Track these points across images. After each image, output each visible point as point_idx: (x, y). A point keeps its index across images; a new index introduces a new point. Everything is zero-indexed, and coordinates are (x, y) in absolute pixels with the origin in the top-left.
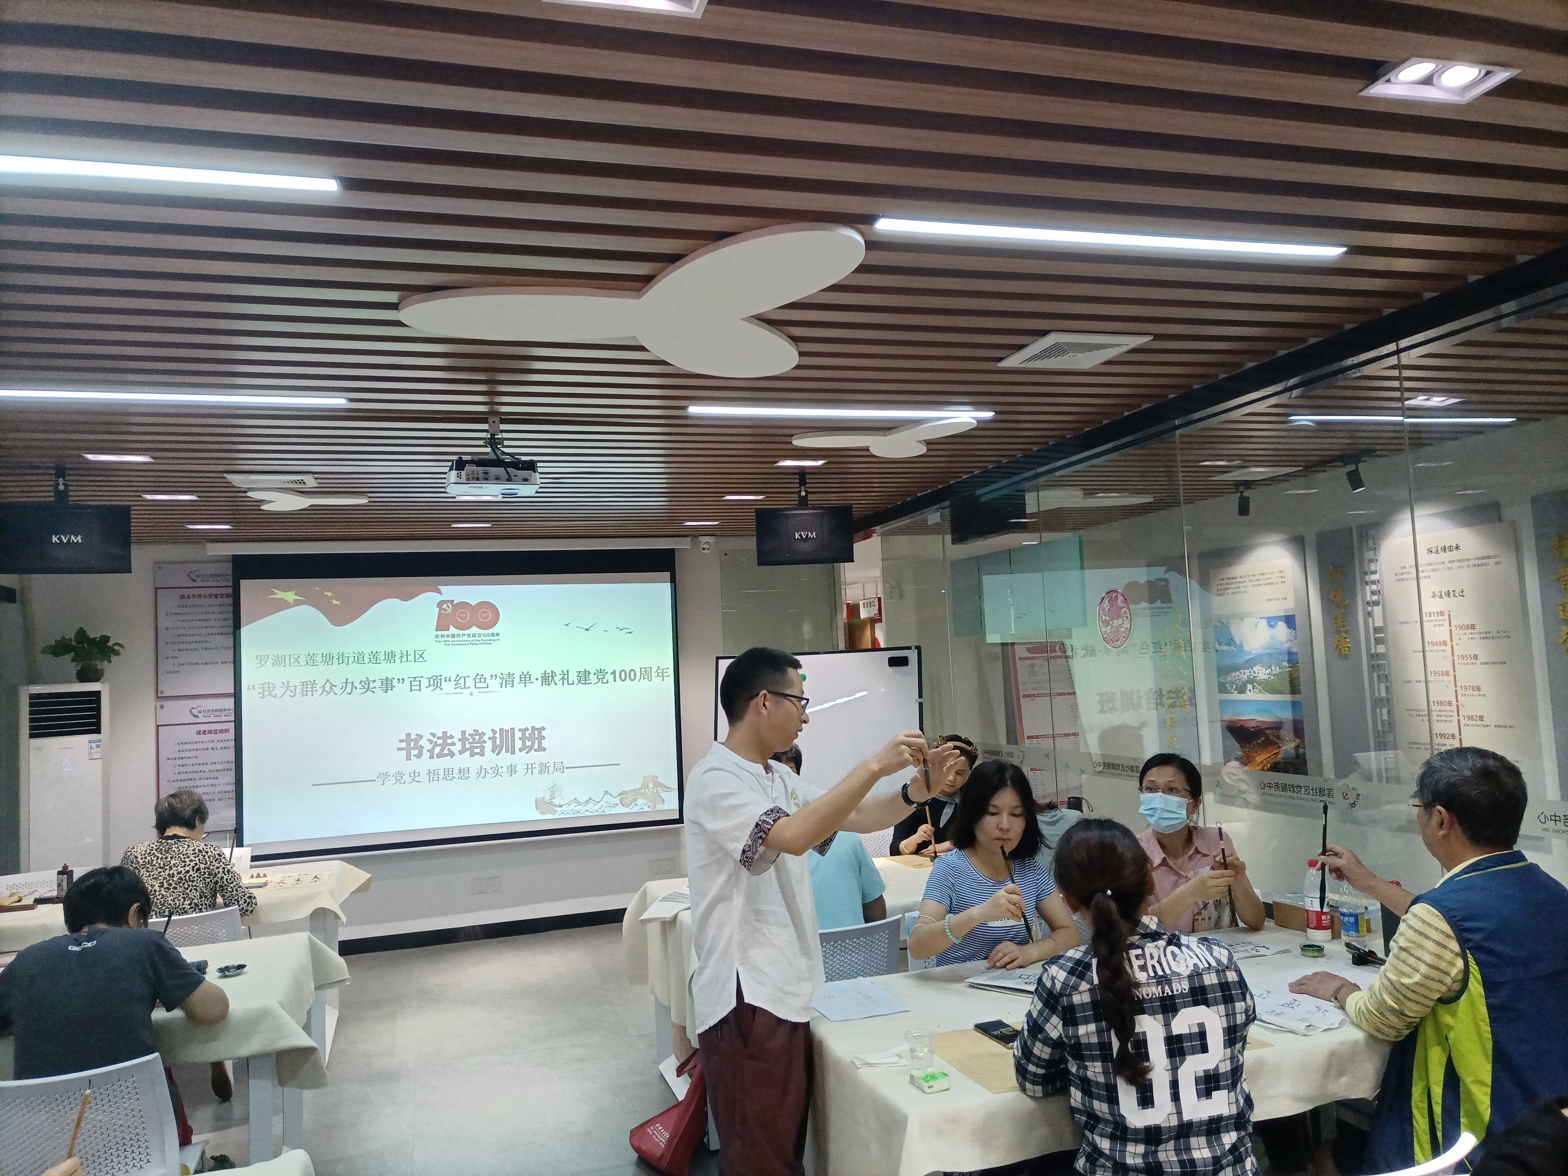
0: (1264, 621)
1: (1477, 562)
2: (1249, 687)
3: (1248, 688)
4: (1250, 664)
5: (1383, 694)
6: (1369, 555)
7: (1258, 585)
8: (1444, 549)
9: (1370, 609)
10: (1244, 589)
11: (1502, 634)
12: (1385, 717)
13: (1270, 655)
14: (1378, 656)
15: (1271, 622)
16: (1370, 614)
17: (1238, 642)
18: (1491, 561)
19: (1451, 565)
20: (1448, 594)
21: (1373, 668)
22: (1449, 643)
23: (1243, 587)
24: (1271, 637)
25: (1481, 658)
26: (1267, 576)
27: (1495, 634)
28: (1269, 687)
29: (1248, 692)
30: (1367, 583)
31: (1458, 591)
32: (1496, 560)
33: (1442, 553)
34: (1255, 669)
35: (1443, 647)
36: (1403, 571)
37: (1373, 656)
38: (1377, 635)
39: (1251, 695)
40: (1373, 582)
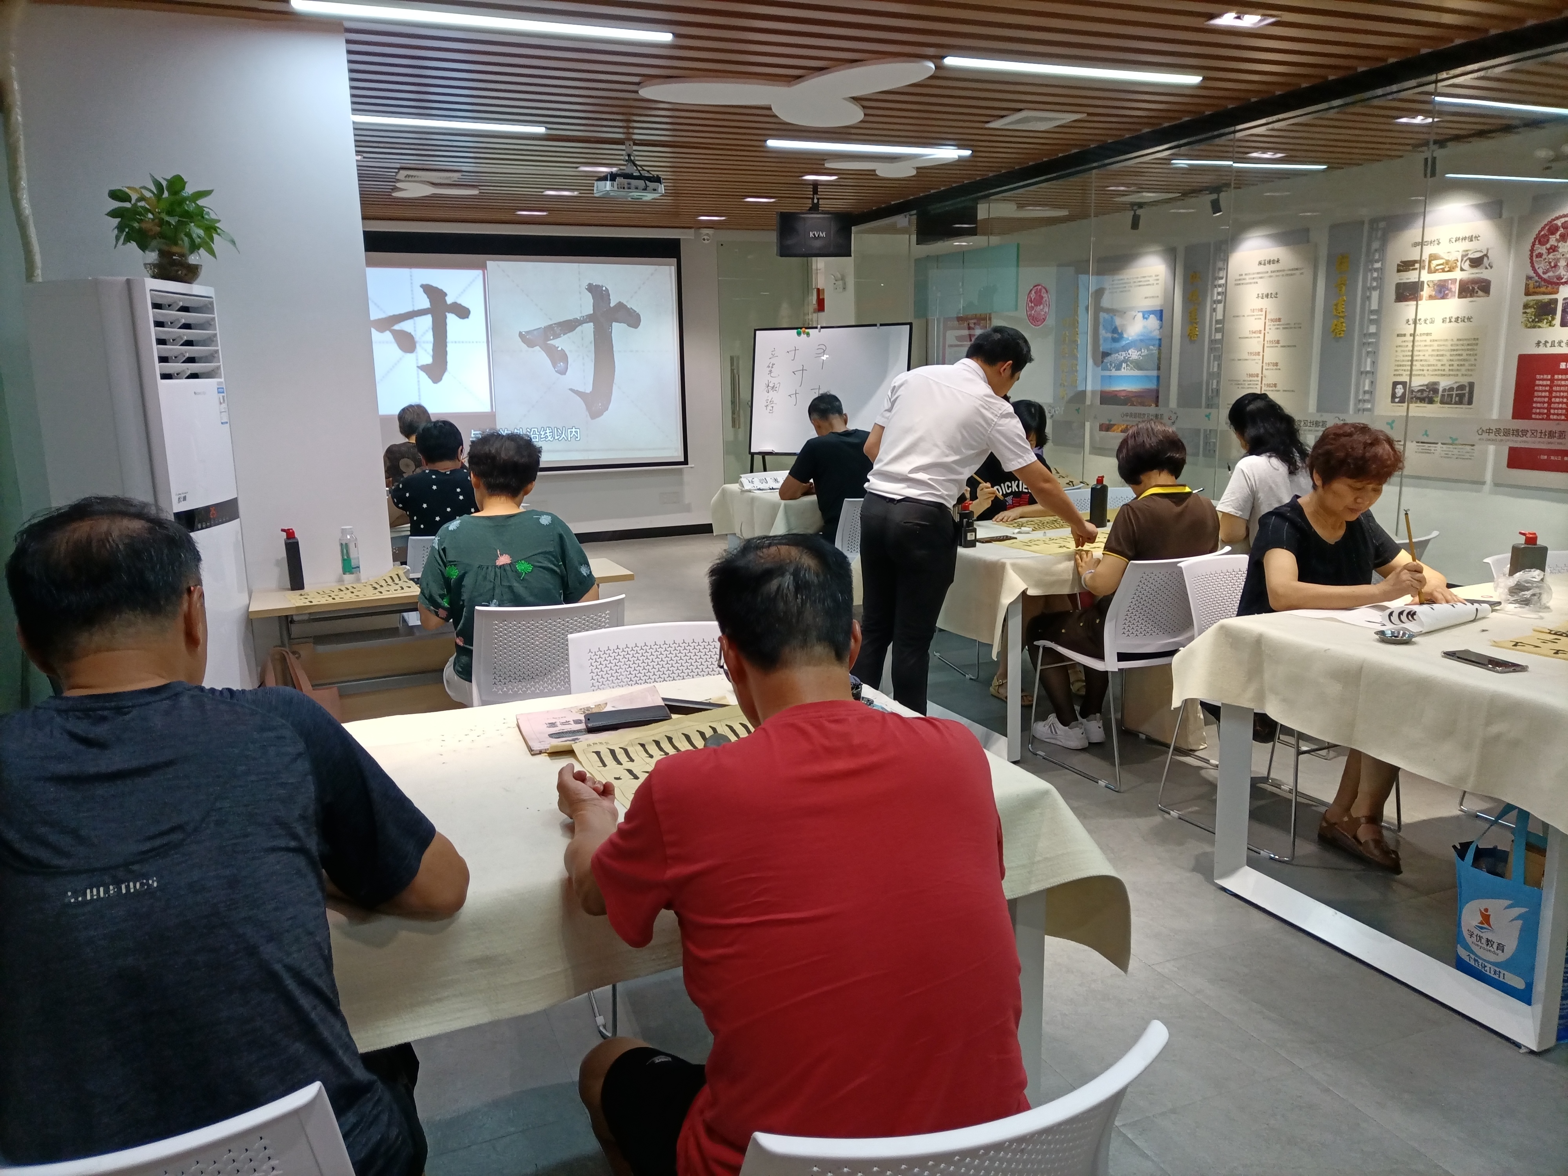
0: (1140, 315)
1: (1289, 272)
2: (1124, 365)
3: (1123, 367)
4: (1125, 348)
5: (1215, 370)
6: (1220, 264)
7: (1140, 286)
8: (1269, 262)
9: (1215, 306)
10: (1130, 289)
11: (1296, 326)
12: (1214, 386)
13: (1141, 340)
14: (1216, 341)
15: (1146, 315)
16: (1214, 310)
17: (1120, 331)
18: (1298, 272)
19: (1273, 274)
20: (1267, 296)
21: (1211, 350)
22: (1263, 332)
23: (1128, 287)
24: (1145, 327)
25: (1281, 344)
26: (1147, 279)
27: (1293, 326)
28: (1138, 365)
29: (1123, 370)
30: (1215, 286)
31: (1274, 293)
32: (1301, 271)
33: (1267, 265)
34: (1130, 351)
35: (1258, 335)
36: (1241, 277)
37: (1212, 342)
38: (1218, 326)
39: (1124, 371)
40: (1220, 286)
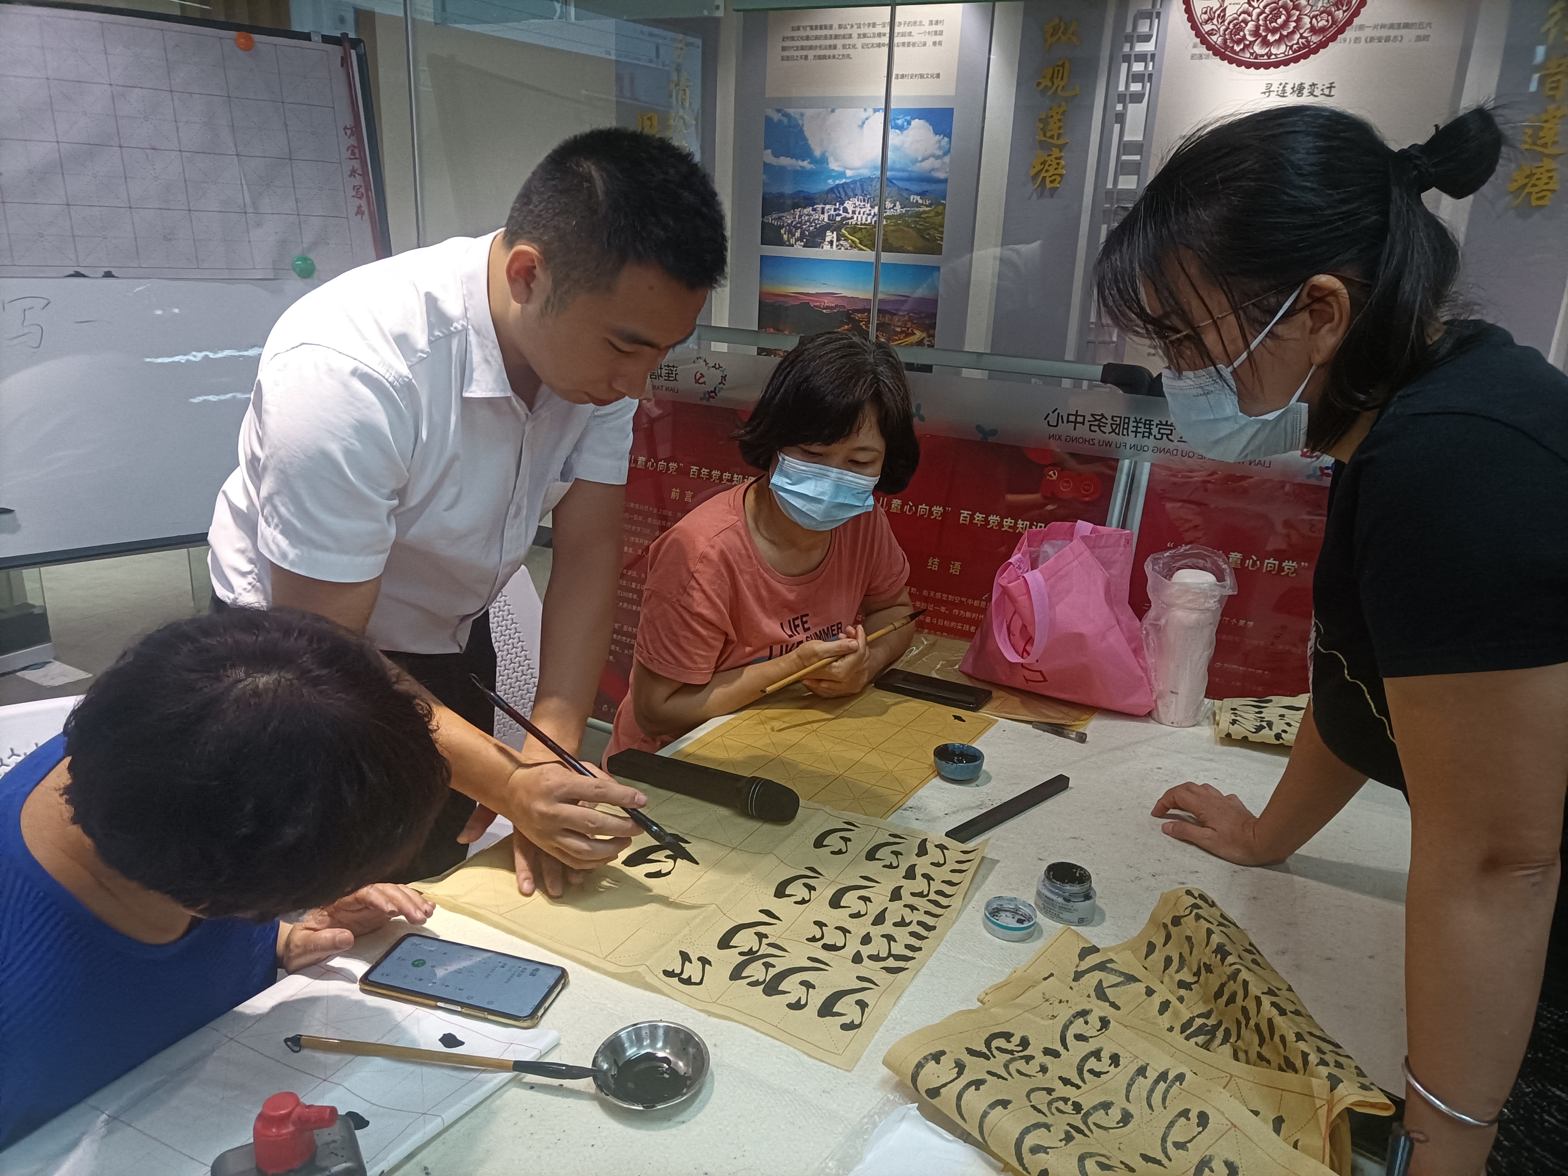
0: (882, 117)
2: (830, 236)
3: (828, 239)
4: (838, 195)
9: (1119, 109)
10: (845, 52)
13: (883, 181)
14: (1118, 194)
16: (1116, 126)
20: (1299, 90)
21: (1102, 215)
23: (844, 47)
28: (873, 238)
29: (827, 247)
30: (1127, 58)
31: (1322, 85)
32: (1421, 32)
34: (849, 205)
37: (1104, 196)
38: (1127, 158)
39: (830, 250)
40: (1143, 58)
